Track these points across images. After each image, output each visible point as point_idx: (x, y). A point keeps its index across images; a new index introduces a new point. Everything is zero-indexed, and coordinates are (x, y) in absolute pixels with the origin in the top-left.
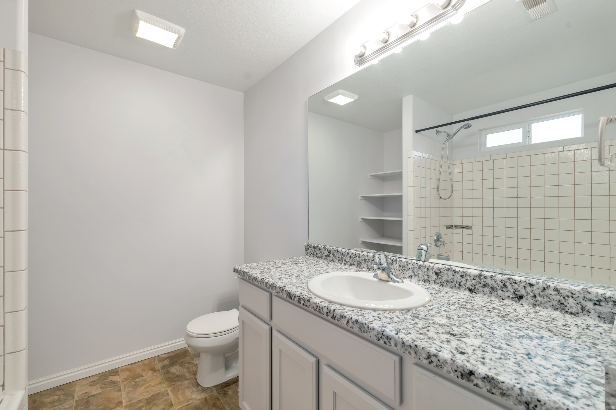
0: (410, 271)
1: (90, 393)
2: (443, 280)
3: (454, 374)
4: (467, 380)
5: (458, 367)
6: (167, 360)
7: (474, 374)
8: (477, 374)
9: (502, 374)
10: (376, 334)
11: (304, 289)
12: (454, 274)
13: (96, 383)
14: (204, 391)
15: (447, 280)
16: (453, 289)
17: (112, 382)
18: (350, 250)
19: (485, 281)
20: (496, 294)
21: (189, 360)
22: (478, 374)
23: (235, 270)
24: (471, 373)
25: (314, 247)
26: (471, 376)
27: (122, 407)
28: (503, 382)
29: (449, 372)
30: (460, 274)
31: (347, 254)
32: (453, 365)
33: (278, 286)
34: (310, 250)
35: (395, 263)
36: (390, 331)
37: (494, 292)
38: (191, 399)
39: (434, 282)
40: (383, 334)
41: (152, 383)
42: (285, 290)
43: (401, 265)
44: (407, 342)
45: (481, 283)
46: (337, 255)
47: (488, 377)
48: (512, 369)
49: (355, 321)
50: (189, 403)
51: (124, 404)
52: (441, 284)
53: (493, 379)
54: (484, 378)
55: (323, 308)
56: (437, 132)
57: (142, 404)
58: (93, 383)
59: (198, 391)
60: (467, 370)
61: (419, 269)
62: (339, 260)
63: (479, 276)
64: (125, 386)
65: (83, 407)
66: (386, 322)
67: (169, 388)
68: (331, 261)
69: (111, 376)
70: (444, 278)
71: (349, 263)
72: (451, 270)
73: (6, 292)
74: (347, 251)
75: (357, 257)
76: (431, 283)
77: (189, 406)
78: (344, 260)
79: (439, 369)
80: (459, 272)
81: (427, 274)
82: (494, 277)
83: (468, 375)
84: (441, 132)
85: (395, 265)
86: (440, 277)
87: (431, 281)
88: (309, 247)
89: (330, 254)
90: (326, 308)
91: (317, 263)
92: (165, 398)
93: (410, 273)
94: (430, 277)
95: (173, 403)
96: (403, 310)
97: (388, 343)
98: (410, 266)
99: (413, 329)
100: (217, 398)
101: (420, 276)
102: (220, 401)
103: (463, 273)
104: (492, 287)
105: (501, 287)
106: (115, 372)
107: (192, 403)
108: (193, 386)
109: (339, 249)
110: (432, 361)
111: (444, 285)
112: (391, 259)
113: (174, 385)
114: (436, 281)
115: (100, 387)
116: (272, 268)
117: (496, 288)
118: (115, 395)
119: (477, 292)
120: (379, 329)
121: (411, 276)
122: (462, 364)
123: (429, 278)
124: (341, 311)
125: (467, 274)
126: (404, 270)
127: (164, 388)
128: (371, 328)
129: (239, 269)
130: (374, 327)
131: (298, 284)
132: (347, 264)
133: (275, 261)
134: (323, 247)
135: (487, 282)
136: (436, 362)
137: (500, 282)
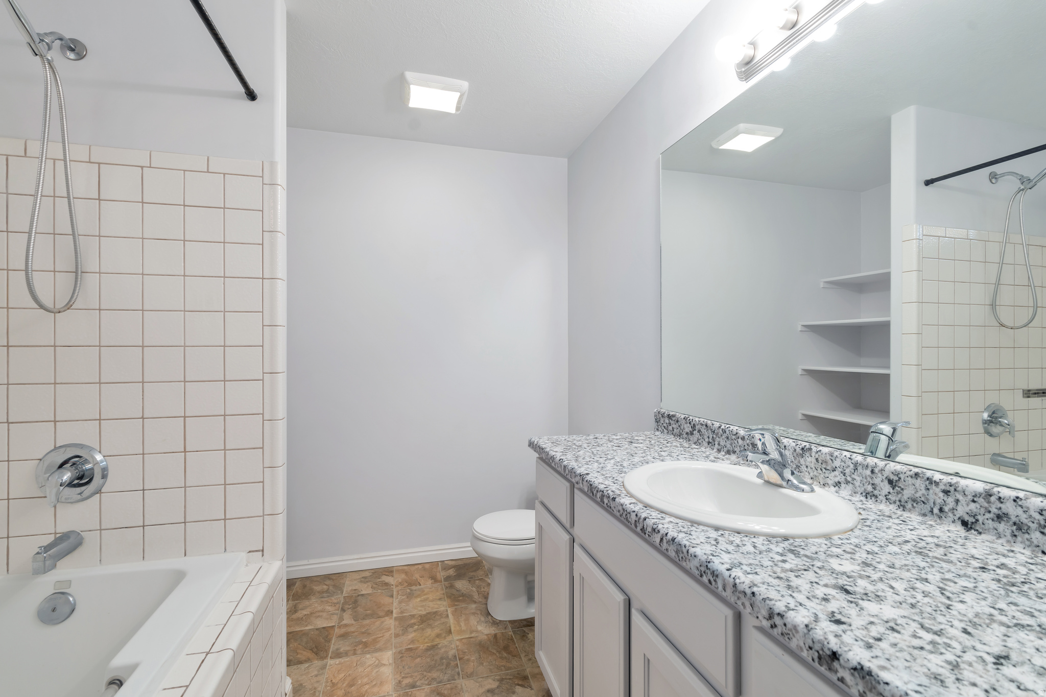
0: (836, 473)
1: (360, 592)
2: (904, 496)
3: (808, 653)
4: (828, 669)
5: (813, 642)
6: (453, 569)
7: (838, 659)
8: (843, 659)
9: (896, 672)
10: (698, 566)
11: (616, 482)
12: (929, 487)
13: (367, 580)
14: (495, 624)
15: (913, 496)
16: (927, 518)
17: (384, 583)
18: (728, 426)
19: (1000, 508)
20: (1027, 539)
21: (481, 576)
22: (846, 660)
23: (531, 444)
24: (834, 656)
25: (669, 417)
26: (833, 661)
27: (391, 618)
28: (887, 684)
29: (800, 648)
30: (942, 487)
31: (722, 433)
32: (806, 636)
33: (578, 472)
34: (663, 422)
35: (807, 454)
36: (720, 564)
37: (1022, 535)
38: (476, 631)
39: (887, 499)
40: (707, 566)
41: (431, 596)
42: (586, 479)
43: (819, 459)
44: (741, 585)
45: (990, 512)
46: (706, 433)
47: (862, 668)
48: (929, 670)
49: (670, 540)
50: (473, 635)
51: (395, 615)
52: (901, 505)
53: (870, 673)
54: (855, 669)
55: (632, 513)
56: (993, 177)
57: (415, 621)
58: (364, 580)
59: (486, 622)
60: (829, 649)
61: (854, 470)
62: (709, 443)
63: (986, 496)
64: (398, 591)
65: (351, 606)
66: (723, 549)
67: (450, 609)
68: (695, 443)
69: (385, 575)
70: (908, 493)
71: (725, 449)
72: (923, 477)
73: (265, 444)
74: (723, 427)
75: (738, 438)
76: (879, 501)
77: (472, 639)
78: (716, 443)
79: (786, 640)
80: (941, 484)
81: (871, 482)
82: (1023, 501)
83: (830, 659)
84: (1003, 175)
85: (807, 458)
86: (899, 489)
87: (880, 497)
88: (660, 416)
89: (693, 431)
90: (634, 514)
91: (668, 445)
92: (443, 620)
93: (837, 476)
94: (877, 488)
95: (453, 629)
96: (774, 536)
97: (713, 583)
98: (837, 463)
99: (769, 568)
100: (512, 639)
101: (857, 484)
102: (515, 644)
103: (948, 485)
104: (1018, 522)
105: (1040, 525)
106: (389, 571)
107: (476, 637)
108: (481, 614)
109: (709, 422)
110: (776, 623)
111: (907, 507)
112: (801, 447)
113: (456, 605)
114: (890, 497)
115: (371, 586)
116: (585, 445)
117: (1027, 525)
118: (387, 600)
119: (980, 530)
120: (704, 558)
121: (840, 483)
122: (822, 638)
123: (875, 489)
124: (655, 520)
125: (958, 489)
126: (825, 469)
127: (442, 606)
128: (691, 555)
129: (536, 443)
130: (696, 554)
131: (612, 473)
132: (722, 450)
133: (597, 435)
134: (683, 416)
135: (1004, 510)
136: (781, 626)
137: (1038, 514)
